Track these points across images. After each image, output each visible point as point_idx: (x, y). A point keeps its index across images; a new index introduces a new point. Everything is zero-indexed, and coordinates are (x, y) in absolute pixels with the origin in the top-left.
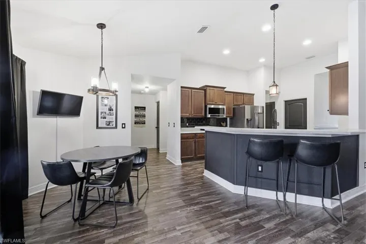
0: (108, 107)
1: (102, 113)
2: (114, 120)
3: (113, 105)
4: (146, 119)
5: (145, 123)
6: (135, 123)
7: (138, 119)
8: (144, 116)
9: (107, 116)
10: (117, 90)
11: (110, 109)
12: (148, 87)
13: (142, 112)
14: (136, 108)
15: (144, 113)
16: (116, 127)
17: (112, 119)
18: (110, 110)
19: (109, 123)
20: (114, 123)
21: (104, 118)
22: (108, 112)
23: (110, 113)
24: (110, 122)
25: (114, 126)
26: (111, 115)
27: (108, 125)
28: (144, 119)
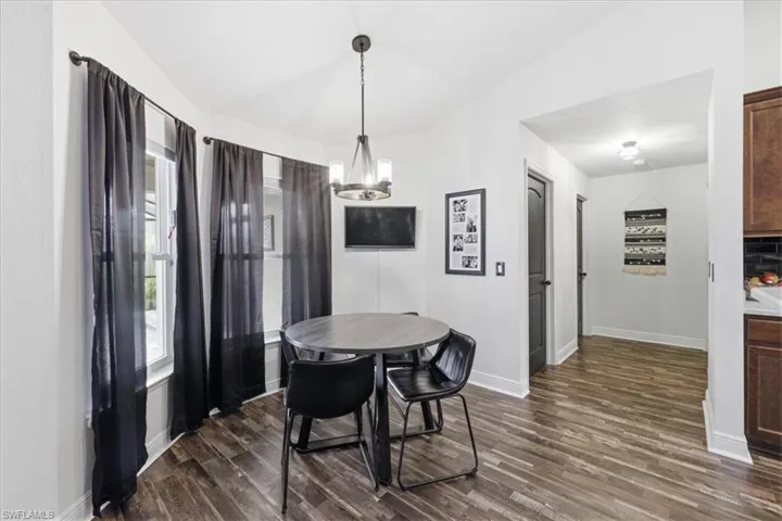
0: (466, 223)
1: (455, 237)
2: (479, 254)
3: (476, 216)
4: (669, 250)
5: (663, 262)
6: (627, 262)
7: (636, 250)
8: (661, 239)
9: (465, 246)
10: (390, 180)
11: (471, 229)
12: (632, 144)
13: (652, 228)
14: (629, 215)
15: (660, 228)
16: (483, 273)
17: (475, 250)
18: (471, 231)
19: (468, 261)
20: (479, 261)
21: (458, 250)
22: (466, 235)
23: (470, 236)
24: (470, 259)
25: (479, 269)
26: (472, 242)
27: (467, 266)
28: (657, 250)
